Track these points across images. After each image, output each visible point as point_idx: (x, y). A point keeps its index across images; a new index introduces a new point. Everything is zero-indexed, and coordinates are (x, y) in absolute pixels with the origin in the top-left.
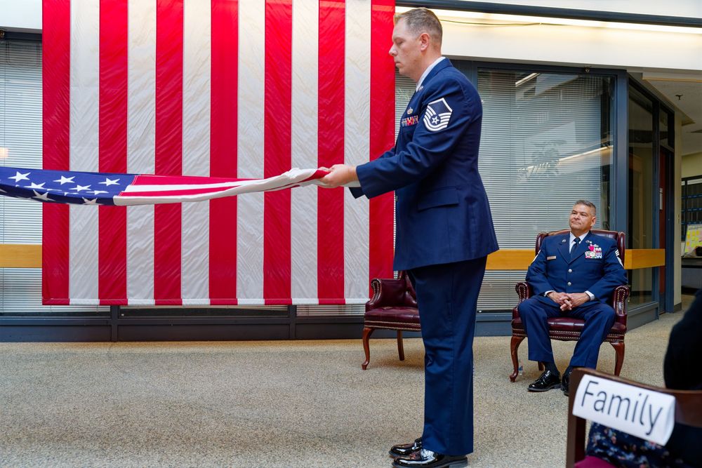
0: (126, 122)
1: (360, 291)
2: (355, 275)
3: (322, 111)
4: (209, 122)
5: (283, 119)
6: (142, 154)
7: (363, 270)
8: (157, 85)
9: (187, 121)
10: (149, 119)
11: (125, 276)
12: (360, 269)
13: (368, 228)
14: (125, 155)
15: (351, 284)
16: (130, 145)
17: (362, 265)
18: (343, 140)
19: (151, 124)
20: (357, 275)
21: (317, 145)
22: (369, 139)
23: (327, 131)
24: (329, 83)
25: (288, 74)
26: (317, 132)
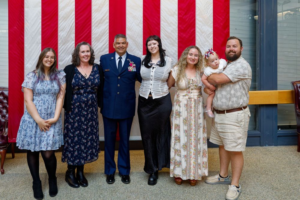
0: (57, 27)
4: (108, 24)
6: (68, 46)
8: (76, 3)
9: (94, 25)
10: (71, 25)
16: (59, 42)
18: (195, 30)
19: (72, 28)
21: (177, 34)
23: (184, 25)
26: (177, 26)
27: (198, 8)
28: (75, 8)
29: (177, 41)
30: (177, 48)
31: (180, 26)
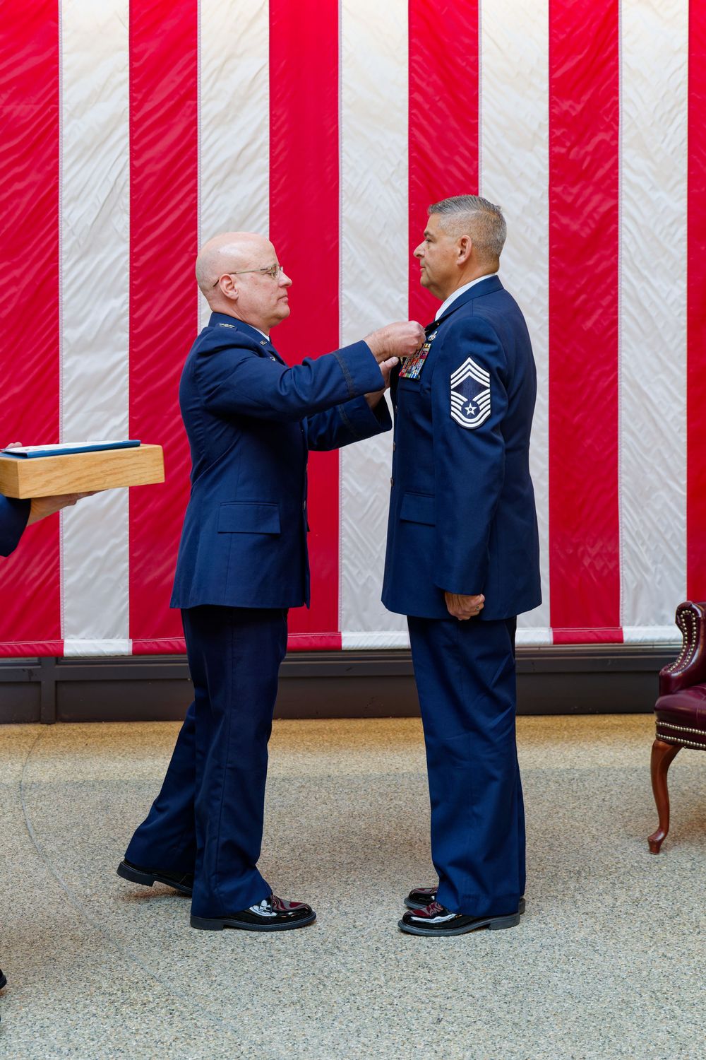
0: (56, 187)
1: (661, 606)
2: (649, 563)
3: (558, 133)
4: (266, 176)
5: (457, 159)
6: (101, 262)
7: (672, 551)
8: (134, 89)
9: (209, 178)
10: (112, 178)
11: (57, 581)
12: (662, 546)
13: (684, 440)
14: (55, 271)
15: (639, 587)
16: (65, 246)
17: (668, 537)
18: (616, 208)
19: (118, 190)
20: (655, 562)
21: (547, 222)
22: (684, 201)
23: (573, 185)
24: (580, 57)
25: (467, 41)
26: (546, 188)
27: (630, 116)
28: (128, 110)
29: (545, 250)
30: (547, 277)
31: (558, 189)
